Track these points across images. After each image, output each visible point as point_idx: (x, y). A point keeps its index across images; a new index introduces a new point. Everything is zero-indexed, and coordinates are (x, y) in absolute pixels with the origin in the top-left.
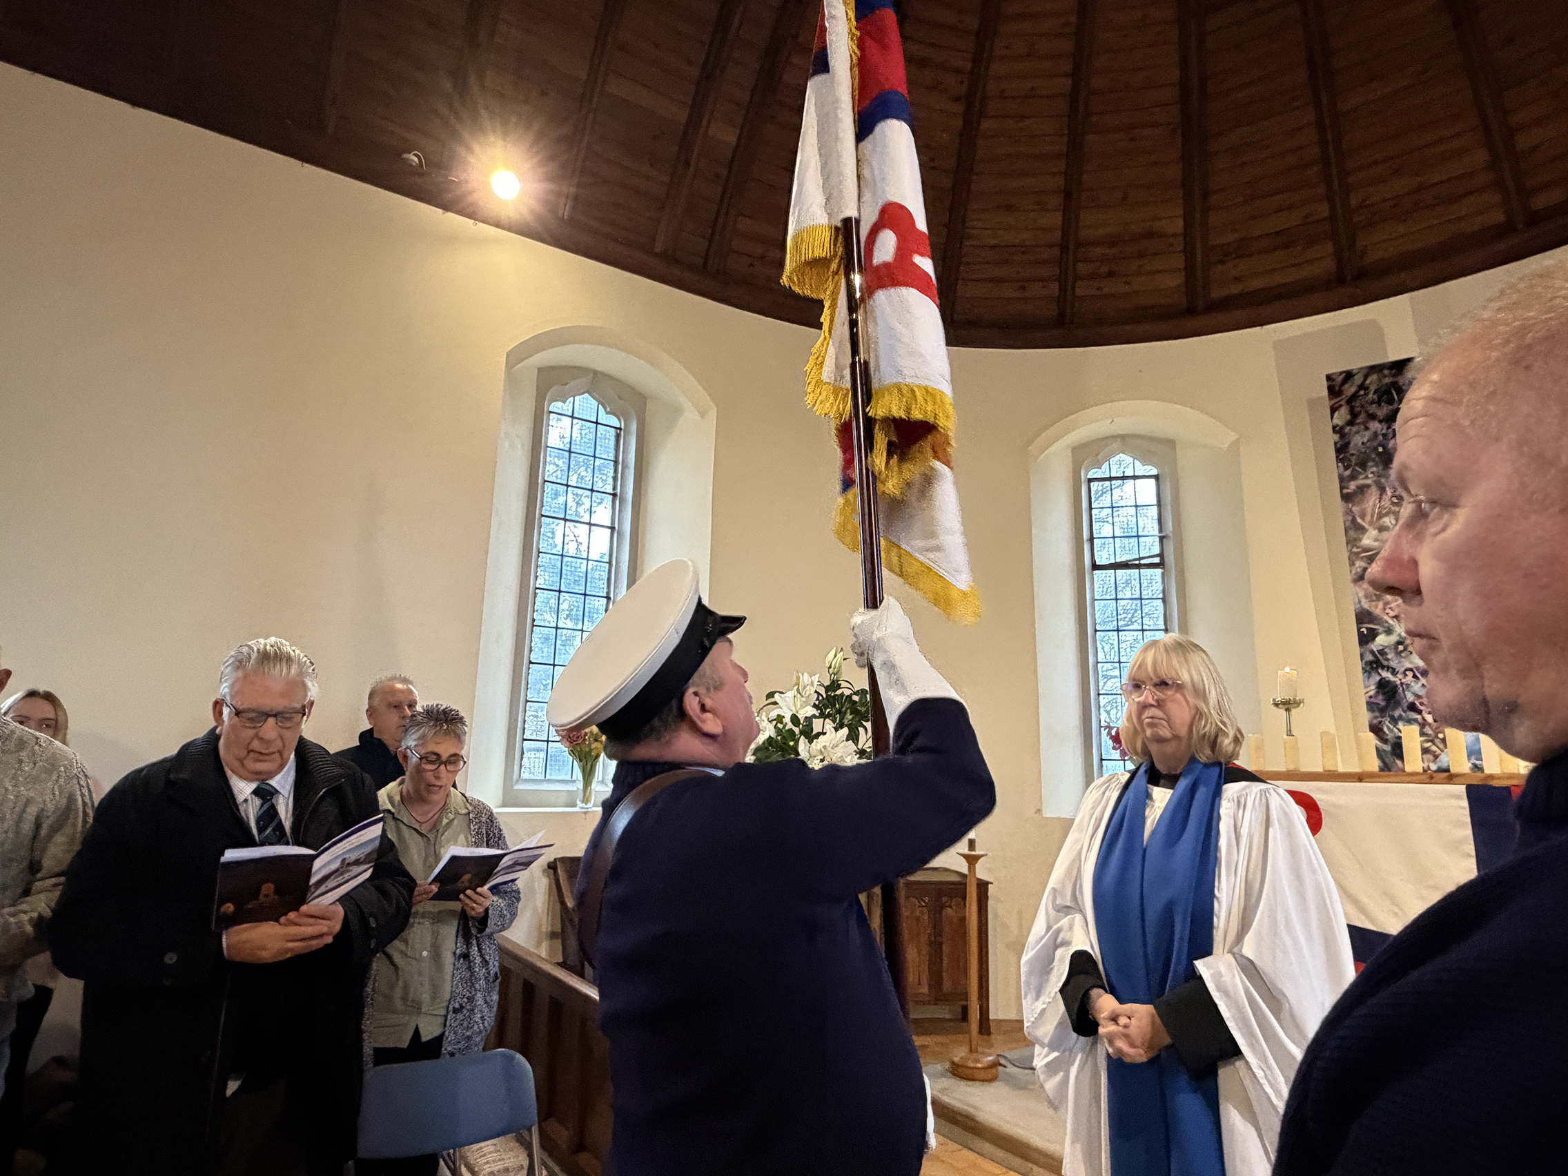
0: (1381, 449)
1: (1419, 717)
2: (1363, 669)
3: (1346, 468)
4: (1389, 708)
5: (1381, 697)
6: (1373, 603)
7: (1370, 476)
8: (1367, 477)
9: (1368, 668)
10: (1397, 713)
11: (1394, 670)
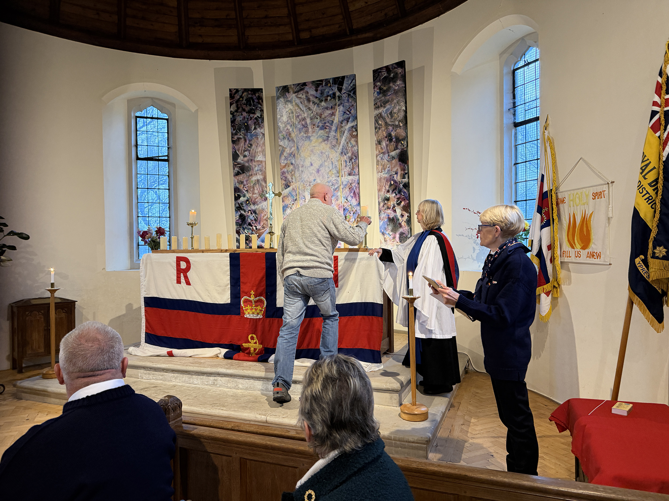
0: (246, 124)
1: (252, 228)
2: (235, 210)
3: (234, 130)
4: (243, 225)
5: (240, 220)
6: (240, 185)
7: (242, 134)
8: (241, 135)
9: (237, 210)
10: (245, 226)
11: (245, 210)
